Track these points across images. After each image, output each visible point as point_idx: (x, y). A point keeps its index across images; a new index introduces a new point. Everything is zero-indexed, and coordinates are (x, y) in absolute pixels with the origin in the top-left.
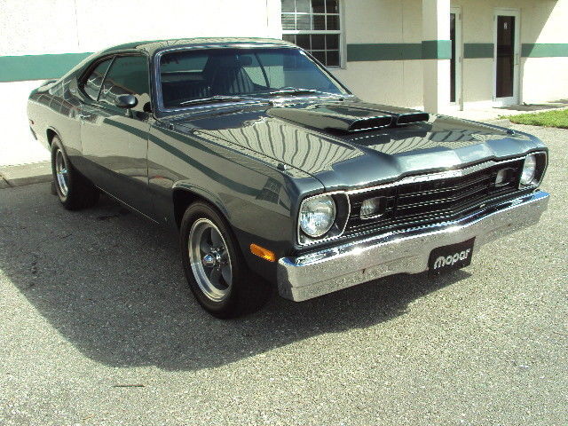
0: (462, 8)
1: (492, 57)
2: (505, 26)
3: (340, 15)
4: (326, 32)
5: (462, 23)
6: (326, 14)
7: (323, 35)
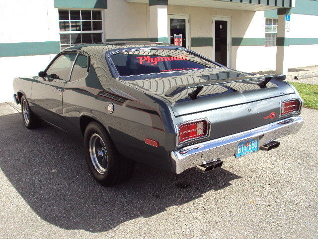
0: (190, 16)
1: (212, 46)
2: (221, 27)
3: (102, 21)
4: (92, 32)
5: (190, 24)
6: (92, 20)
7: (90, 34)
